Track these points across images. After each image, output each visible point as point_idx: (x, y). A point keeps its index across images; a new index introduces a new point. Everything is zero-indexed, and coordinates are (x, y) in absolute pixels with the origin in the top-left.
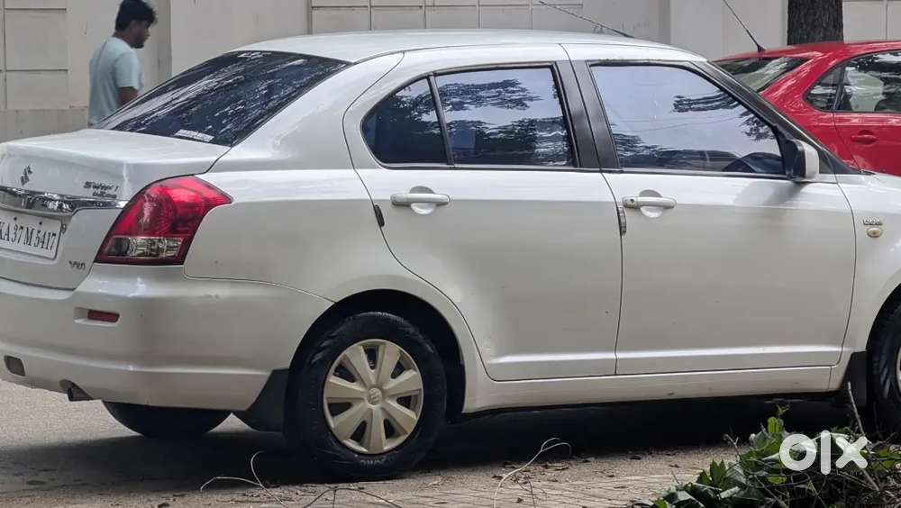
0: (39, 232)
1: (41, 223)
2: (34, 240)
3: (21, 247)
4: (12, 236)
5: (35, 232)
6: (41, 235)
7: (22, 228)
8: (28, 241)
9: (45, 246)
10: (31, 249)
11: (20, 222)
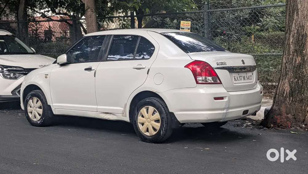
0: (246, 76)
1: (246, 74)
2: (246, 79)
3: (243, 81)
4: (239, 79)
5: (245, 77)
6: (247, 77)
7: (241, 76)
8: (244, 79)
9: (250, 79)
10: (246, 81)
11: (240, 75)
